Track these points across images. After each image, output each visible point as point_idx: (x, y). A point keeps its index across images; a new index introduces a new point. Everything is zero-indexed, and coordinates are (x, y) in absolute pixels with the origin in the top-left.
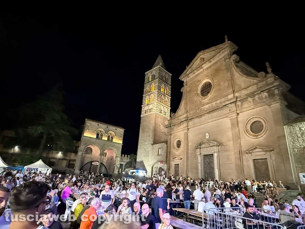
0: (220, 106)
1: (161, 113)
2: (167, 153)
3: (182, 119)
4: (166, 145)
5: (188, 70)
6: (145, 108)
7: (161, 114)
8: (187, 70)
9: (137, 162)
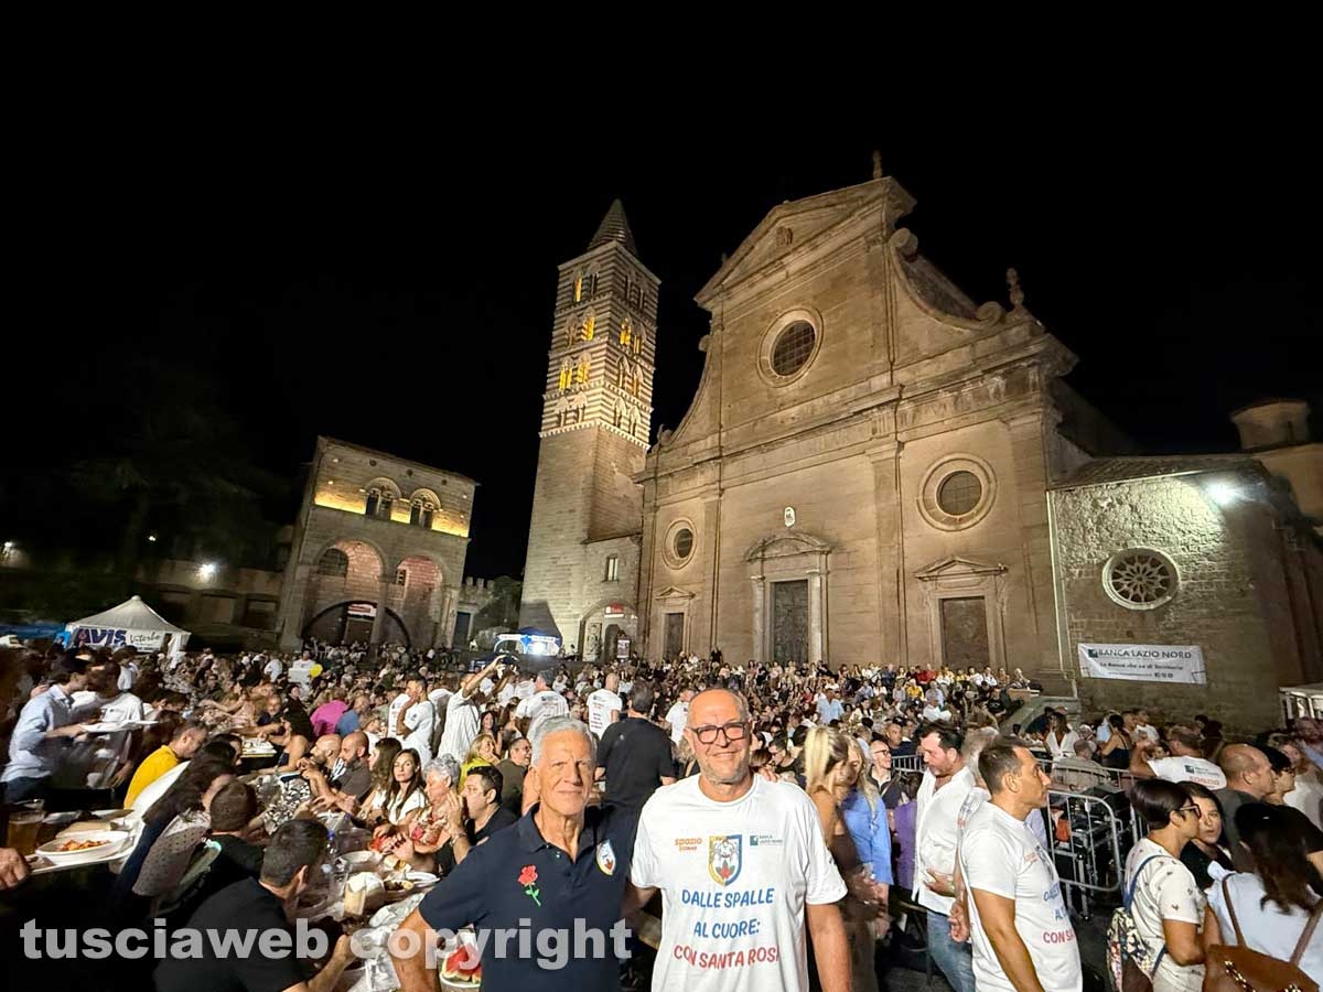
0: (843, 412)
1: (619, 426)
2: (639, 574)
3: (700, 452)
4: (635, 547)
5: (730, 271)
6: (555, 404)
7: (618, 430)
8: (726, 271)
9: (524, 605)
